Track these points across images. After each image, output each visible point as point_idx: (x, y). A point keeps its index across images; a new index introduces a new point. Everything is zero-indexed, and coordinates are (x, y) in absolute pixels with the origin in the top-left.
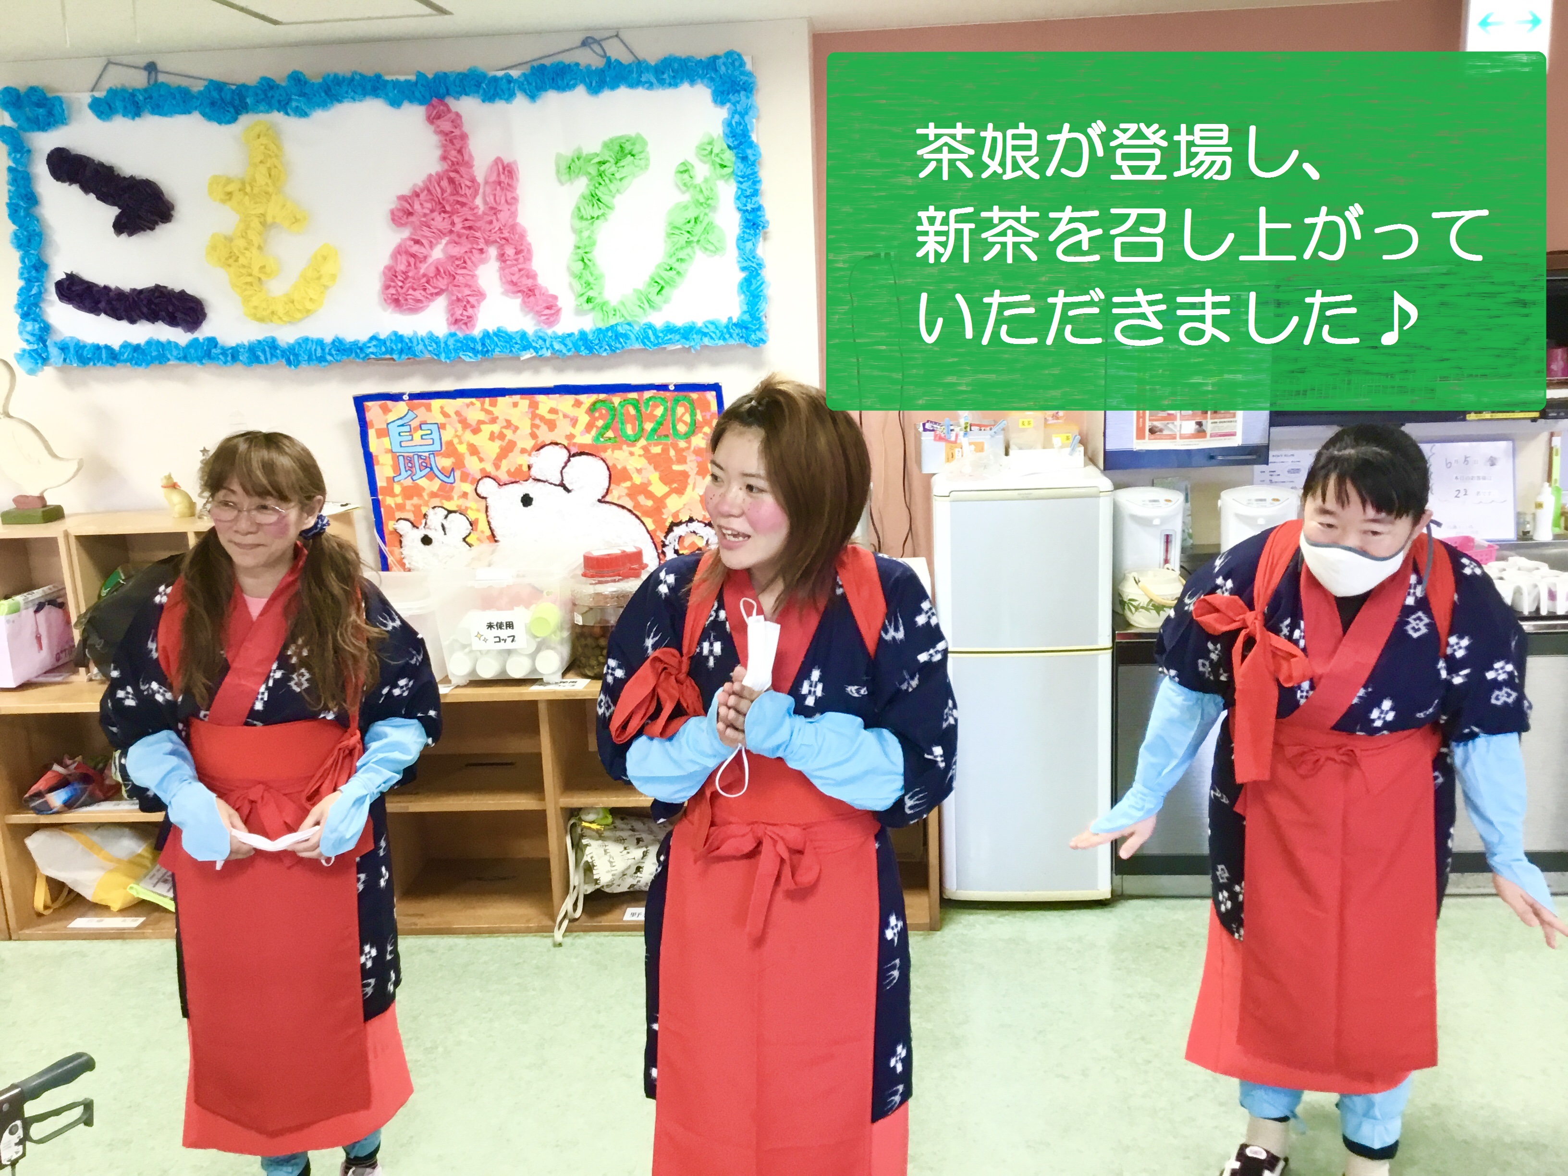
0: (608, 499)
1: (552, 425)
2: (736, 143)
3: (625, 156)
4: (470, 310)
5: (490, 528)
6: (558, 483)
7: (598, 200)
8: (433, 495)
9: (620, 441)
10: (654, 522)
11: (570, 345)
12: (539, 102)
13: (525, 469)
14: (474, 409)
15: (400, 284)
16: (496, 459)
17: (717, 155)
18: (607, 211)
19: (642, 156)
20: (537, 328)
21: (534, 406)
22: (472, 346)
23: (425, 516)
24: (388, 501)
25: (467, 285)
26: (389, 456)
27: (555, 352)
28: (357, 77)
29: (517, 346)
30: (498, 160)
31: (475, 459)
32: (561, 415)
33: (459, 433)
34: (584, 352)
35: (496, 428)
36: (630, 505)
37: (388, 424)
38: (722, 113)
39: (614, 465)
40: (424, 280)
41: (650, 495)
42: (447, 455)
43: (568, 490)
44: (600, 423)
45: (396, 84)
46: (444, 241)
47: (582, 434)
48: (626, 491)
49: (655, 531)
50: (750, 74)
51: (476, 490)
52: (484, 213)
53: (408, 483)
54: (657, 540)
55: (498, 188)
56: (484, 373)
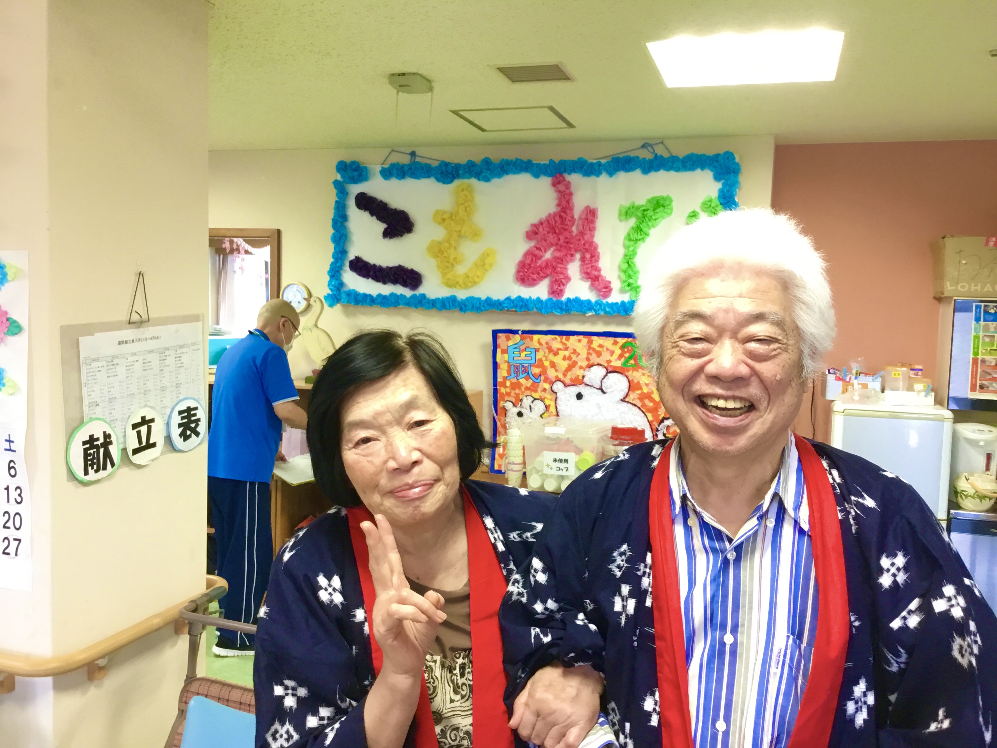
0: (627, 399)
1: (599, 354)
2: (725, 201)
3: (659, 207)
4: (562, 287)
5: (557, 411)
6: (598, 387)
7: (641, 230)
8: (527, 389)
9: (637, 367)
10: (653, 416)
11: (615, 309)
12: (614, 177)
13: (581, 378)
14: (556, 342)
15: (526, 270)
16: (565, 371)
17: (713, 208)
18: (645, 236)
19: (669, 207)
20: (597, 299)
21: (590, 342)
22: (560, 306)
23: (521, 400)
24: (503, 390)
25: (562, 273)
26: (506, 364)
27: (606, 312)
28: (518, 162)
29: (585, 308)
30: (587, 207)
31: (553, 370)
32: (605, 349)
33: (546, 355)
34: (622, 313)
35: (567, 353)
36: (639, 404)
37: (508, 347)
38: (719, 185)
39: (633, 380)
40: (539, 269)
41: (652, 400)
42: (538, 367)
43: (604, 392)
44: (627, 355)
45: (538, 165)
46: (552, 249)
47: (616, 360)
48: (638, 396)
49: (652, 421)
50: (738, 164)
51: (551, 388)
52: (576, 235)
53: (515, 380)
54: (653, 427)
55: (586, 221)
56: (564, 322)
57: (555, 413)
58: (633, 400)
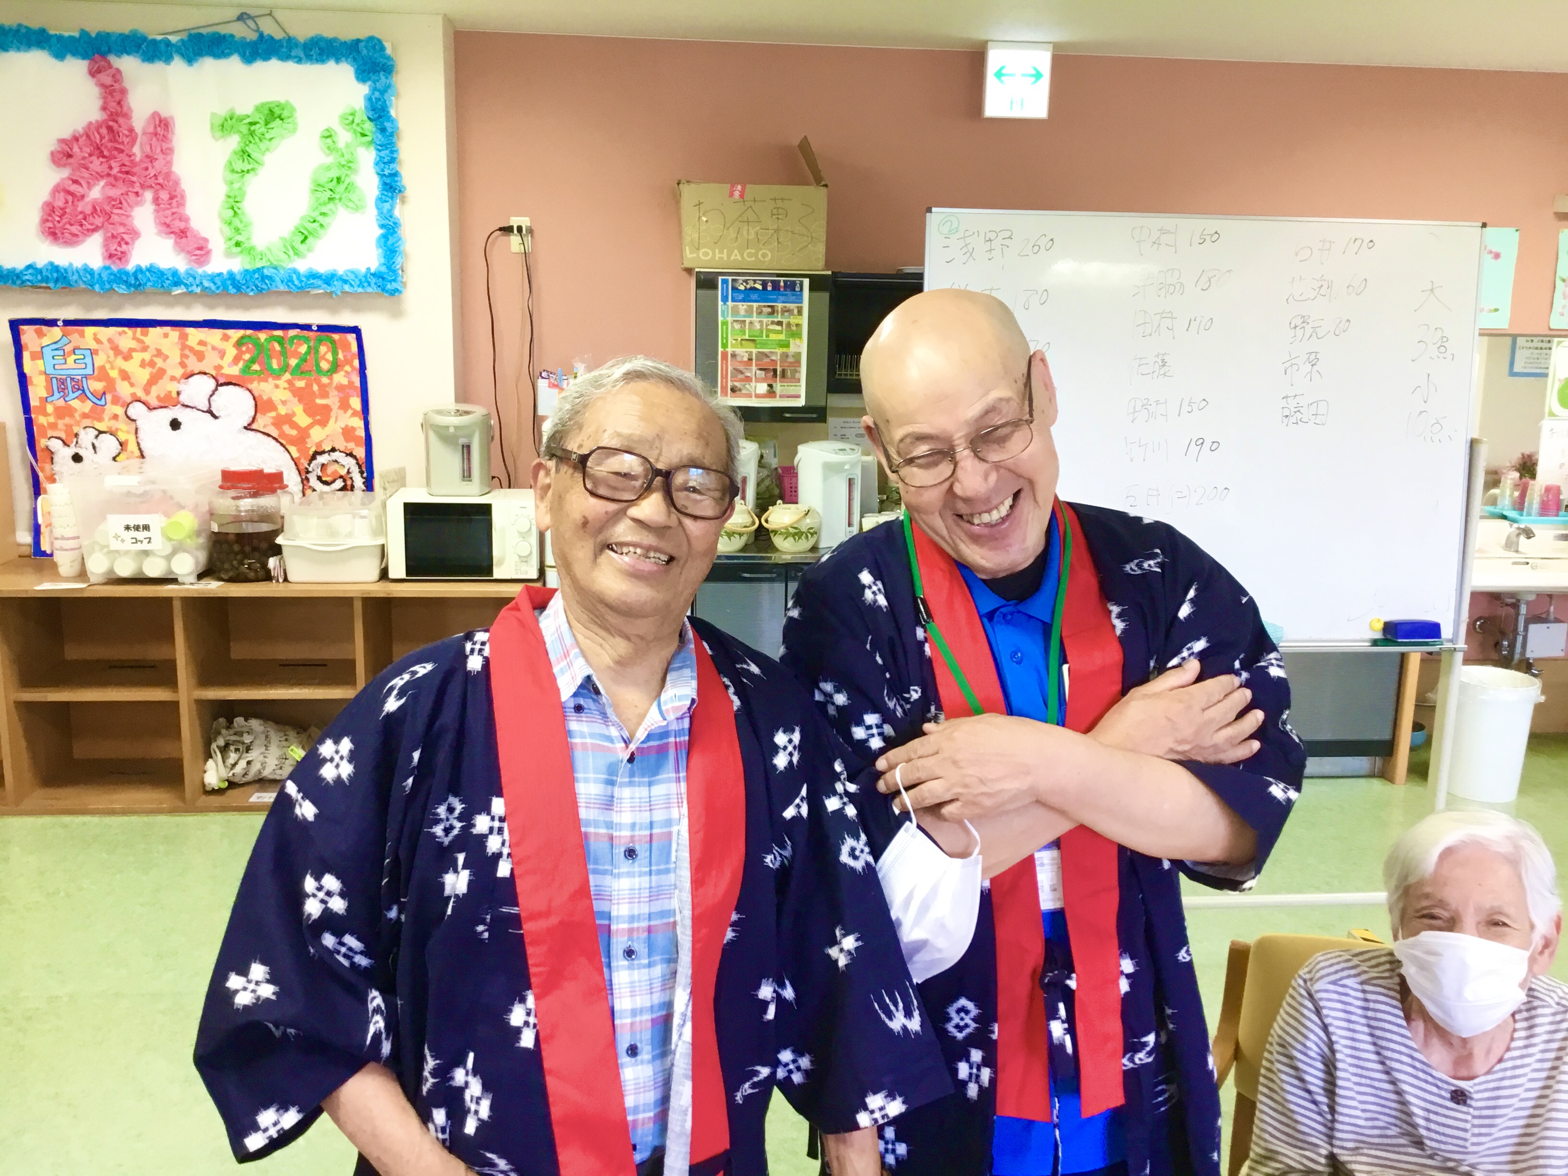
1: (200, 356)
2: (376, 116)
3: (275, 119)
4: (124, 247)
5: (140, 449)
6: (205, 409)
7: (249, 156)
8: (85, 416)
9: (267, 373)
10: (299, 451)
11: (219, 284)
12: (196, 65)
14: (126, 338)
15: (58, 219)
16: (145, 385)
17: (358, 124)
18: (256, 166)
19: (290, 120)
20: (188, 267)
21: (184, 337)
22: (125, 279)
23: (76, 435)
24: (40, 420)
25: (122, 224)
26: (43, 377)
27: (205, 289)
28: (23, 31)
29: (168, 282)
30: (155, 115)
31: (126, 383)
32: (209, 348)
33: (111, 359)
34: (232, 290)
35: (147, 356)
36: (275, 433)
37: (42, 348)
38: (364, 89)
39: (260, 396)
40: (80, 217)
41: (294, 425)
42: (99, 379)
43: (215, 417)
44: (247, 356)
45: (60, 38)
46: (102, 183)
47: (230, 365)
48: (271, 420)
49: (299, 458)
50: (389, 58)
51: (126, 412)
52: (141, 161)
53: (61, 402)
54: (301, 467)
55: (154, 139)
56: (137, 306)
57: (137, 453)
58: (265, 426)
